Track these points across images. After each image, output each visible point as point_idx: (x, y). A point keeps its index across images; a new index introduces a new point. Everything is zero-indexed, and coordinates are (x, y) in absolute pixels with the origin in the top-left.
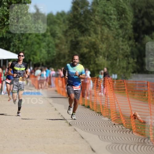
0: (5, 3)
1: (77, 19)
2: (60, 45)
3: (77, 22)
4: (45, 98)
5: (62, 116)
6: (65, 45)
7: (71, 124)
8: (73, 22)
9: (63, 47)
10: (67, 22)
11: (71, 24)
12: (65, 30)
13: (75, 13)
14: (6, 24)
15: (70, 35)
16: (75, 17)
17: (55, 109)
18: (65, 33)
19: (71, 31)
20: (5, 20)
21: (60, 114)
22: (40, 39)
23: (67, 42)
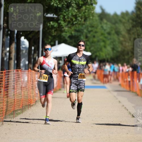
0: (73, 5)
1: (140, 18)
2: (124, 43)
3: (139, 21)
4: (109, 91)
5: (125, 108)
6: (128, 43)
7: (134, 115)
8: (136, 21)
9: (127, 44)
10: (131, 21)
11: (134, 23)
12: (129, 28)
13: (138, 13)
14: (74, 23)
15: (133, 33)
16: (138, 16)
17: (119, 102)
18: (129, 31)
19: (135, 30)
20: (74, 20)
21: (123, 106)
22: (105, 37)
23: (130, 40)
